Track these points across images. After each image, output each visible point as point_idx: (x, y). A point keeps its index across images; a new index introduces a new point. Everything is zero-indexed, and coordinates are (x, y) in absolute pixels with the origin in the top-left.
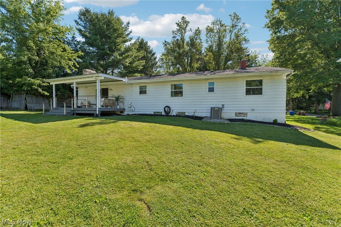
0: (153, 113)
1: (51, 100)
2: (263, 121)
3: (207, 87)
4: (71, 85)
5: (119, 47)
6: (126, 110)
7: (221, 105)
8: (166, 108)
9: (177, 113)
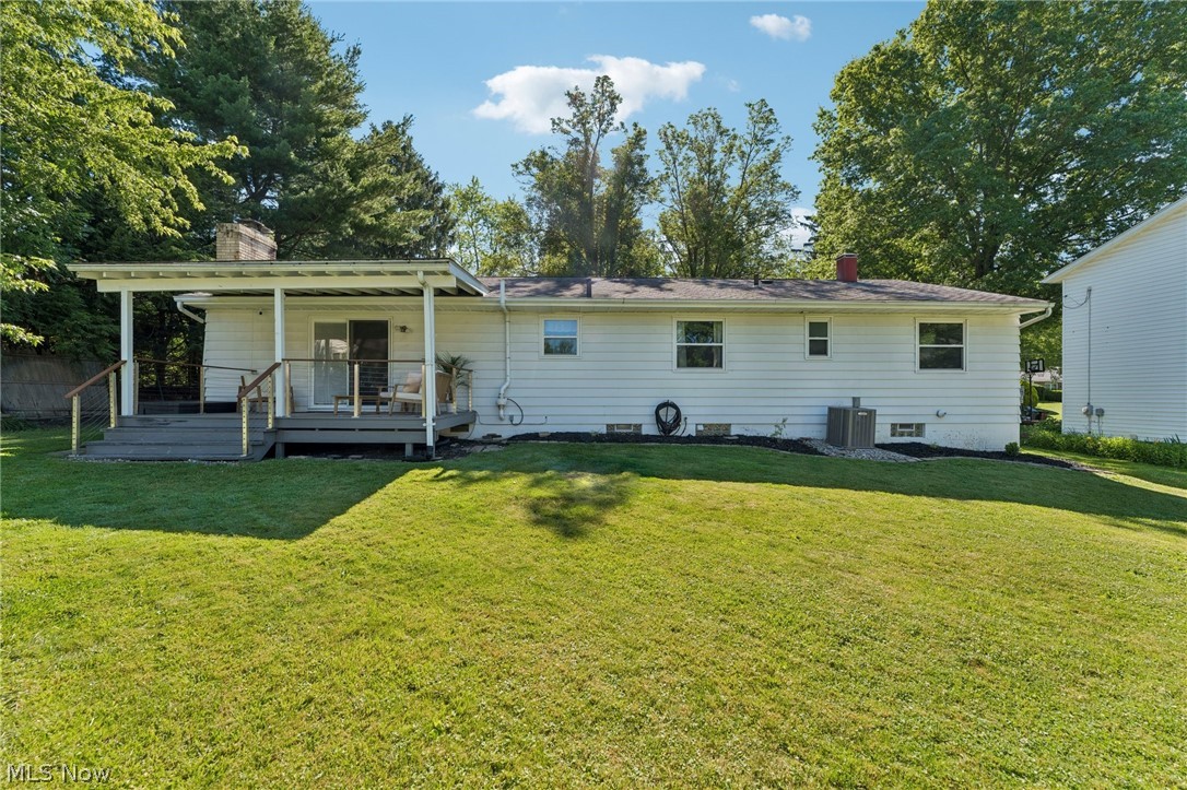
0: (604, 431)
1: (113, 377)
2: (966, 448)
3: (805, 338)
4: (176, 298)
5: (333, 143)
6: (480, 419)
7: (851, 400)
8: (662, 412)
9: (701, 428)
